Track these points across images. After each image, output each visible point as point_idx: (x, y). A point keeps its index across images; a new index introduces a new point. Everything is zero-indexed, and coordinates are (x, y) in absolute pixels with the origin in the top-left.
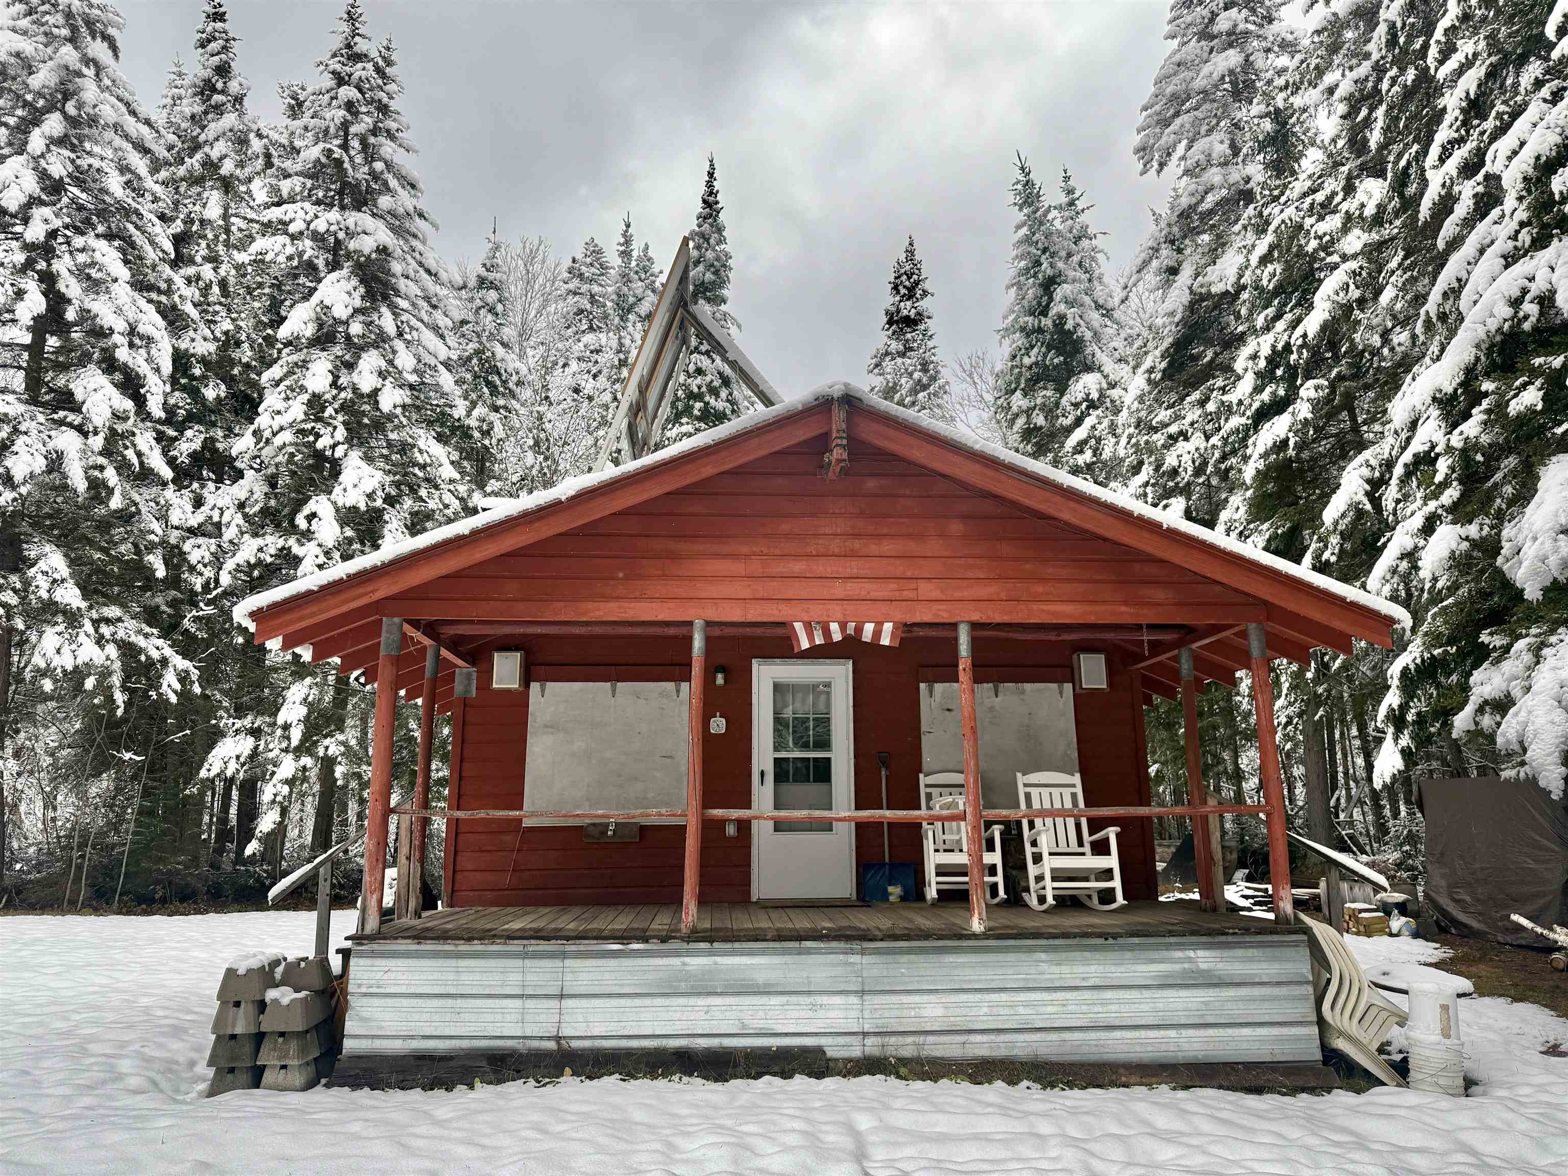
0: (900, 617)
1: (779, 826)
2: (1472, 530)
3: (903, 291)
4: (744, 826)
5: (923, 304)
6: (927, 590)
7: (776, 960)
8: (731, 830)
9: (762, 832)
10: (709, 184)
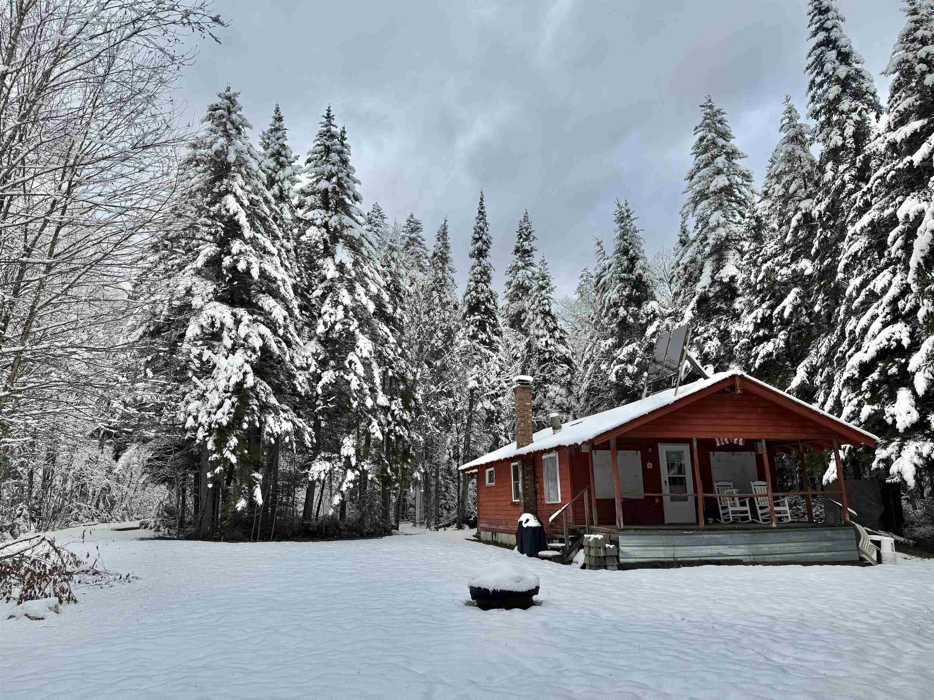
0: (747, 437)
1: (673, 499)
2: (876, 407)
3: (524, 236)
4: (661, 498)
5: (533, 244)
6: (755, 429)
7: (726, 536)
8: (657, 501)
9: (667, 500)
10: (481, 204)
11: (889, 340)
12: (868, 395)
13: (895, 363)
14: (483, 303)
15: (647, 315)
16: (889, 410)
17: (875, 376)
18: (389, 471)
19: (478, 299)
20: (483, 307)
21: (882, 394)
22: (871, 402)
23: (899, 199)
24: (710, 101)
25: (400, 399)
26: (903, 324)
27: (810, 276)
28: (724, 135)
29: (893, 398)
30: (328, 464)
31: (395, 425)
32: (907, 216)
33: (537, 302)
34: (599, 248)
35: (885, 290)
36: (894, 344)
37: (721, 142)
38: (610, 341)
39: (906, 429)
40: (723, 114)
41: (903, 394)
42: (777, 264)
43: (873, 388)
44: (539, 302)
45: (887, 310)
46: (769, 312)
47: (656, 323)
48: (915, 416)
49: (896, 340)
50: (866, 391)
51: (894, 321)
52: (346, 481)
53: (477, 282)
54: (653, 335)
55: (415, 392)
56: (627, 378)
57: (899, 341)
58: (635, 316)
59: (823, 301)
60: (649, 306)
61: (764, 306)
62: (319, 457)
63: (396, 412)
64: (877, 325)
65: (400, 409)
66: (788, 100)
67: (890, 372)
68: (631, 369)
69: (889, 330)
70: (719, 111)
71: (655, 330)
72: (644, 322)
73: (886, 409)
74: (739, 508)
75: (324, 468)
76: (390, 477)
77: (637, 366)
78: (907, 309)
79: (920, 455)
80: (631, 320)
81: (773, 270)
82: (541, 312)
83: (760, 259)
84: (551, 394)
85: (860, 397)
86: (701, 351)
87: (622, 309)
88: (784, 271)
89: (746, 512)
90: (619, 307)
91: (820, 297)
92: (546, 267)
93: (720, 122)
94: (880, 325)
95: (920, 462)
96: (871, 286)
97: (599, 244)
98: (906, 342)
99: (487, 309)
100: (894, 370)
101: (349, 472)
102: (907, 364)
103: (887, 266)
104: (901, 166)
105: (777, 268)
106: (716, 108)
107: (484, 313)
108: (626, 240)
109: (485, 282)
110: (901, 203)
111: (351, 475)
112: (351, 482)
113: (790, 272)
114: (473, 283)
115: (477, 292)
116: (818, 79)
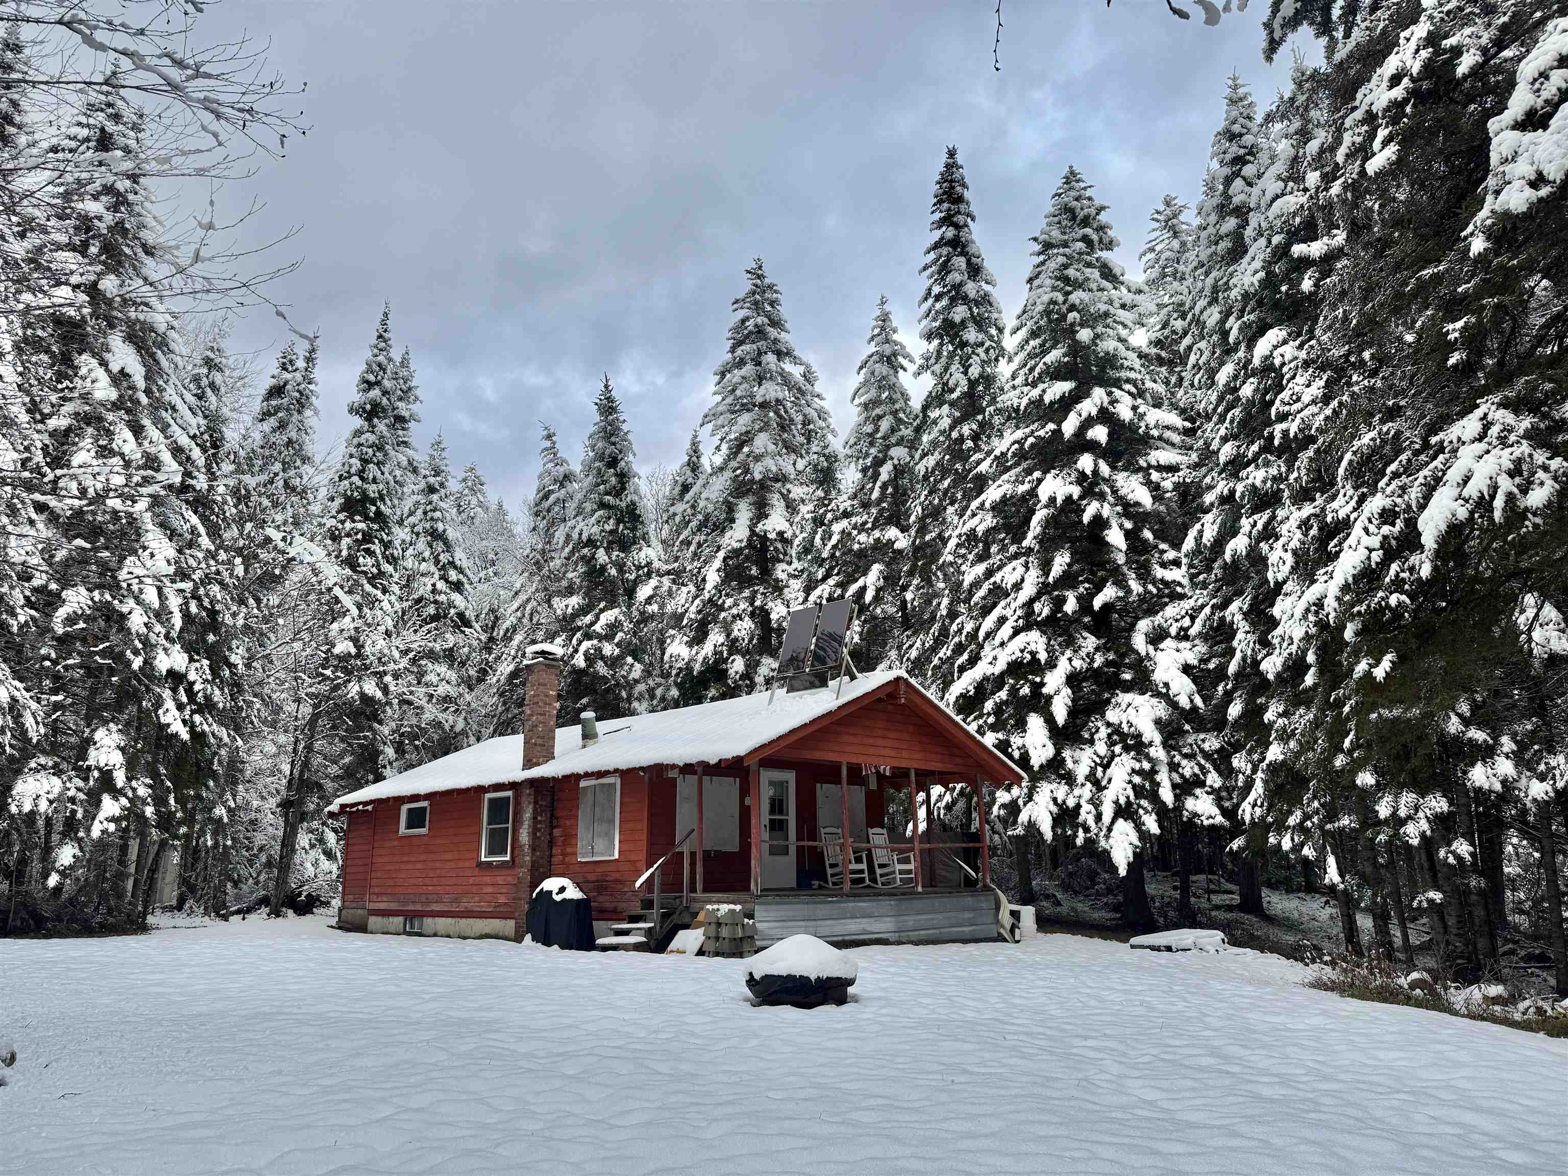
1: (772, 852)
2: (1000, 736)
9: (765, 853)
11: (1022, 651)
12: (991, 720)
13: (1027, 680)
14: (373, 502)
15: (639, 568)
16: (1016, 741)
17: (1003, 695)
18: (172, 801)
19: (364, 493)
20: (373, 508)
21: (1007, 719)
22: (994, 728)
23: (1037, 474)
24: (760, 268)
25: (206, 662)
26: (1038, 633)
27: (900, 552)
28: (776, 323)
29: (1021, 726)
30: (56, 781)
31: (193, 712)
32: (1052, 500)
33: (419, 512)
34: (548, 444)
35: (1018, 586)
36: (1029, 657)
37: (773, 332)
38: (575, 601)
39: (1041, 766)
40: (776, 292)
41: (1035, 722)
42: (855, 527)
43: (998, 710)
44: (425, 513)
45: (1019, 612)
46: (839, 591)
47: (653, 582)
48: (1050, 751)
49: (1031, 653)
50: (989, 714)
51: (1027, 628)
52: (101, 816)
53: (365, 461)
54: (649, 601)
55: (230, 649)
56: (600, 663)
57: (1033, 654)
58: (621, 567)
59: (918, 588)
60: (642, 555)
61: (831, 582)
62: (33, 764)
63: (197, 687)
64: (1006, 631)
65: (206, 681)
66: (883, 303)
67: (1022, 692)
68: (608, 649)
69: (1022, 638)
70: (770, 287)
71: (651, 593)
72: (632, 577)
73: (1012, 739)
74: (854, 866)
75: (47, 787)
76: (172, 814)
77: (618, 645)
78: (1044, 615)
79: (1055, 800)
80: (613, 572)
81: (850, 534)
82: (426, 531)
83: (829, 516)
84: (431, 678)
85: (981, 722)
86: (728, 636)
87: (602, 551)
88: (863, 538)
89: (862, 871)
90: (597, 548)
91: (915, 582)
92: (444, 454)
93: (772, 303)
94: (1011, 631)
95: (1055, 809)
96: (997, 578)
97: (549, 437)
98: (1043, 656)
99: (379, 513)
100: (1026, 690)
101: (106, 799)
102: (1042, 684)
103: (1016, 556)
104: (1041, 433)
105: (855, 532)
106: (767, 281)
107: (373, 520)
108: (614, 444)
109: (378, 464)
110: (1040, 481)
111: (110, 807)
112: (112, 819)
113: (871, 540)
114: (356, 462)
115: (362, 479)
116: (937, 289)
